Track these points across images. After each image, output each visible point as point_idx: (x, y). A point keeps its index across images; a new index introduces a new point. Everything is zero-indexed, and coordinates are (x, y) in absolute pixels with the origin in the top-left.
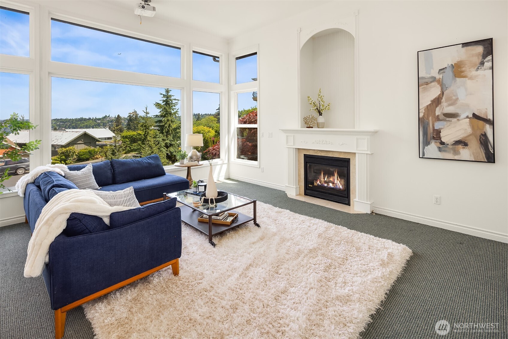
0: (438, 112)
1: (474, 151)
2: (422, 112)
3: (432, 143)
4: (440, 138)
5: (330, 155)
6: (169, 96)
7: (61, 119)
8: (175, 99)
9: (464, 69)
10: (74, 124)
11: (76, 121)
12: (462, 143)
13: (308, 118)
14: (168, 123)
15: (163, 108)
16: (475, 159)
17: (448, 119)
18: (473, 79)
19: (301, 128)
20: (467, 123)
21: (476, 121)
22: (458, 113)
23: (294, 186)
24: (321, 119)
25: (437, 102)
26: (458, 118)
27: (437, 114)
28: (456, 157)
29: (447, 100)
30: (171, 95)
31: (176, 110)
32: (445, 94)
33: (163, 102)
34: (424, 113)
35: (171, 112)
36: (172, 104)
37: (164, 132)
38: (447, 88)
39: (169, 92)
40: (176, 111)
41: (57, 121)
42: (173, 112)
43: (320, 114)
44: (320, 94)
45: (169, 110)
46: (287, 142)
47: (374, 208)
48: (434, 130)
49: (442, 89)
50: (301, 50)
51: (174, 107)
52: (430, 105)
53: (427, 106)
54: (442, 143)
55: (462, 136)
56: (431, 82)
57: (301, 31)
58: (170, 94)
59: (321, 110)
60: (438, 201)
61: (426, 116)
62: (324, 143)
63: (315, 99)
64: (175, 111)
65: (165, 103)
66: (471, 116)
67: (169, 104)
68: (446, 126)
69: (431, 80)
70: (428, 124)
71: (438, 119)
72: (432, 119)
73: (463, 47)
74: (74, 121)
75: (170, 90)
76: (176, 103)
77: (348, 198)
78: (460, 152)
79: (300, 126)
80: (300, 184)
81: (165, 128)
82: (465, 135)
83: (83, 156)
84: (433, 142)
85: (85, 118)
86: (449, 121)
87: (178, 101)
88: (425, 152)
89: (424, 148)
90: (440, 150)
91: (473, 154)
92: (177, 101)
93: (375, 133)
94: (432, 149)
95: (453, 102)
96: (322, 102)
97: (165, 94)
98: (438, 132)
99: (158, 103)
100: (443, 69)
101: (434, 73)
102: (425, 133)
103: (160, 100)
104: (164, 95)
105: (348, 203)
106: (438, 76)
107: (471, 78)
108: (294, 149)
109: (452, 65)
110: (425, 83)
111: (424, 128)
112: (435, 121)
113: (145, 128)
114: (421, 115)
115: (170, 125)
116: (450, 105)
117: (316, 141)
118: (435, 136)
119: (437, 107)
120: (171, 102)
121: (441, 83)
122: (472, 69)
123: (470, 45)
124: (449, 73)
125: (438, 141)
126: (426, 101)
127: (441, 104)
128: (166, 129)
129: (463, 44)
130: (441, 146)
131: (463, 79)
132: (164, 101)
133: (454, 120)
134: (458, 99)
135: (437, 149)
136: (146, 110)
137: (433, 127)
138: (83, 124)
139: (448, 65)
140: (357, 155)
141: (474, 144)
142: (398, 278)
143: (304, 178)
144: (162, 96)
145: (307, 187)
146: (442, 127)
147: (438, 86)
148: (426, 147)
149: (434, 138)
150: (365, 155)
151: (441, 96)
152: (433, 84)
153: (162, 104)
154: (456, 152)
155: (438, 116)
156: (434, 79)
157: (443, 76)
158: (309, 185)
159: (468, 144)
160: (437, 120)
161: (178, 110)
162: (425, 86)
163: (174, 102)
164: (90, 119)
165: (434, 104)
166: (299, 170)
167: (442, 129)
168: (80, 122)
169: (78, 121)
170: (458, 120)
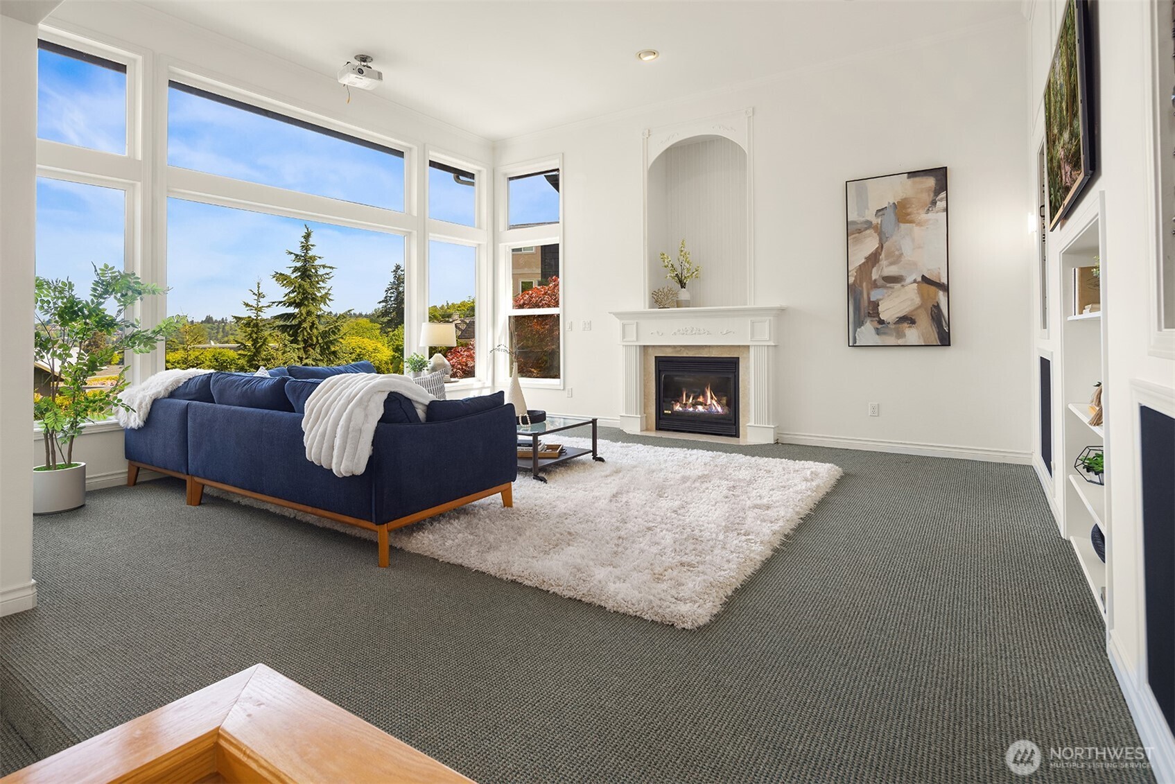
0: (875, 275)
1: (924, 331)
2: (852, 276)
3: (866, 322)
4: (878, 314)
5: (705, 354)
6: (311, 258)
8: (324, 267)
9: (909, 210)
12: (908, 319)
13: (660, 293)
14: (310, 319)
15: (297, 285)
16: (925, 342)
17: (888, 285)
18: (922, 226)
19: (650, 308)
20: (914, 289)
21: (925, 286)
22: (902, 276)
23: (636, 414)
24: (684, 295)
25: (873, 259)
26: (903, 283)
27: (873, 278)
28: (900, 342)
29: (887, 257)
30: (314, 256)
31: (326, 291)
32: (884, 247)
33: (293, 273)
34: (856, 277)
35: (315, 294)
36: (317, 276)
37: (299, 339)
38: (887, 238)
39: (310, 249)
40: (327, 294)
42: (319, 295)
43: (683, 285)
44: (683, 249)
45: (310, 290)
46: (624, 337)
47: (779, 435)
48: (870, 302)
49: (881, 240)
50: (650, 169)
51: (322, 284)
52: (864, 263)
53: (860, 266)
54: (881, 322)
55: (907, 310)
56: (866, 229)
57: (649, 135)
58: (311, 253)
59: (683, 278)
60: (876, 412)
61: (858, 281)
62: (695, 334)
63: (672, 259)
64: (323, 292)
65: (299, 274)
66: (919, 279)
67: (309, 277)
68: (886, 295)
69: (866, 226)
70: (861, 293)
71: (875, 285)
72: (867, 285)
73: (909, 178)
75: (312, 246)
76: (328, 274)
77: (735, 424)
78: (905, 333)
79: (647, 306)
80: (647, 411)
81: (302, 331)
82: (912, 308)
84: (868, 321)
86: (890, 288)
87: (331, 270)
88: (857, 338)
89: (855, 331)
90: (878, 332)
91: (923, 336)
92: (327, 270)
93: (782, 311)
94: (867, 332)
95: (896, 259)
96: (686, 264)
97: (299, 253)
98: (875, 305)
99: (281, 274)
100: (883, 209)
101: (870, 215)
102: (857, 309)
103: (287, 266)
104: (297, 256)
105: (737, 435)
106: (875, 221)
107: (920, 224)
108: (638, 348)
109: (894, 203)
110: (856, 230)
111: (855, 300)
112: (872, 288)
113: (255, 329)
114: (852, 280)
115: (313, 324)
116: (891, 264)
117: (679, 331)
118: (871, 312)
119: (873, 267)
120: (313, 271)
121: (879, 230)
122: (921, 211)
123: (919, 176)
124: (890, 216)
125: (874, 319)
126: (858, 259)
127: (880, 263)
128: (306, 334)
129: (909, 173)
130: (880, 326)
131: (908, 224)
132: (296, 269)
133: (897, 286)
134: (902, 254)
135: (873, 331)
136: (259, 287)
137: (869, 298)
139: (889, 203)
140: (752, 350)
141: (924, 321)
142: (827, 493)
143: (656, 399)
144: (293, 257)
145: (661, 414)
146: (881, 297)
147: (876, 235)
148: (858, 330)
149: (869, 315)
150: (766, 348)
151: (880, 251)
152: (868, 232)
153: (293, 276)
154: (900, 334)
155: (875, 280)
156: (869, 225)
157: (881, 221)
158: (665, 412)
159: (916, 320)
160: (875, 288)
161: (329, 290)
162: (857, 235)
163: (321, 271)
165: (869, 263)
166: (645, 386)
167: (880, 300)
170: (903, 286)
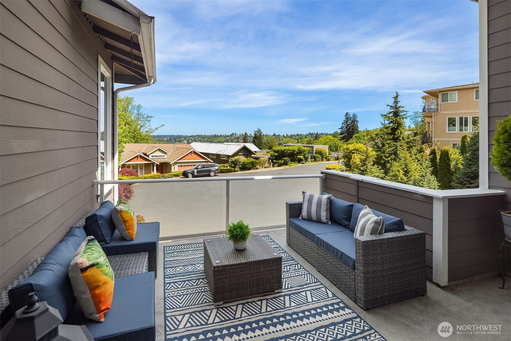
7: (201, 135)
10: (210, 140)
11: (211, 137)
41: (199, 137)
74: (210, 138)
83: (247, 166)
85: (218, 135)
138: (217, 140)
164: (221, 136)
168: (214, 138)
169: (213, 137)
